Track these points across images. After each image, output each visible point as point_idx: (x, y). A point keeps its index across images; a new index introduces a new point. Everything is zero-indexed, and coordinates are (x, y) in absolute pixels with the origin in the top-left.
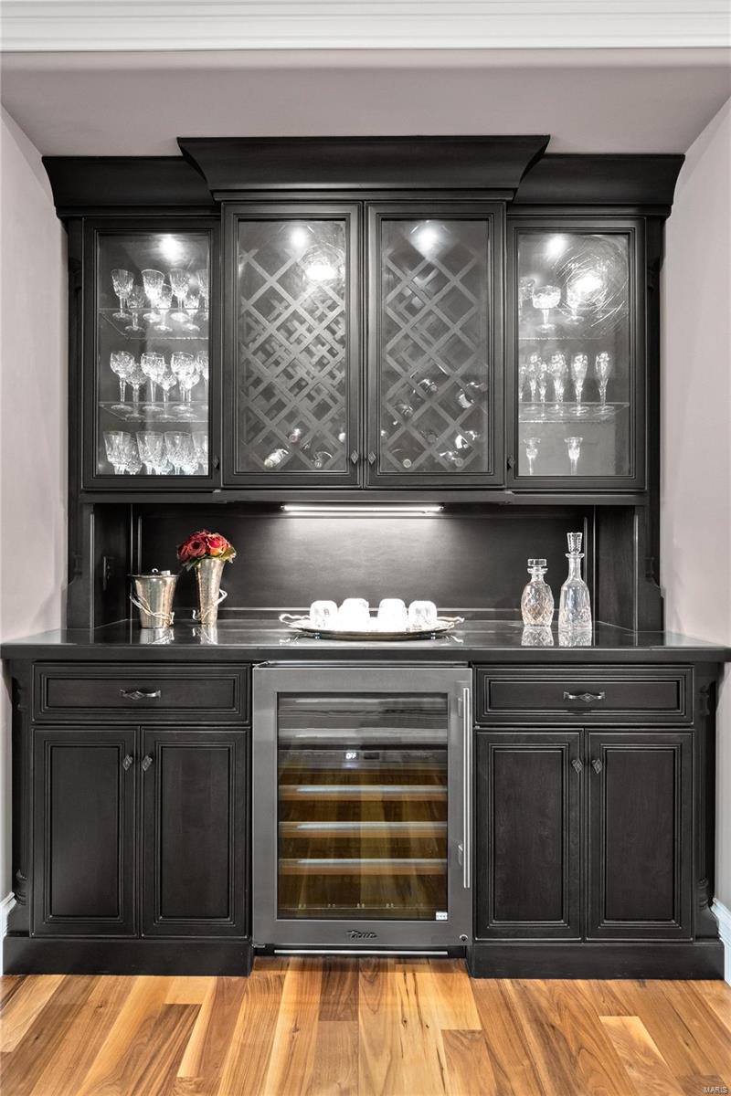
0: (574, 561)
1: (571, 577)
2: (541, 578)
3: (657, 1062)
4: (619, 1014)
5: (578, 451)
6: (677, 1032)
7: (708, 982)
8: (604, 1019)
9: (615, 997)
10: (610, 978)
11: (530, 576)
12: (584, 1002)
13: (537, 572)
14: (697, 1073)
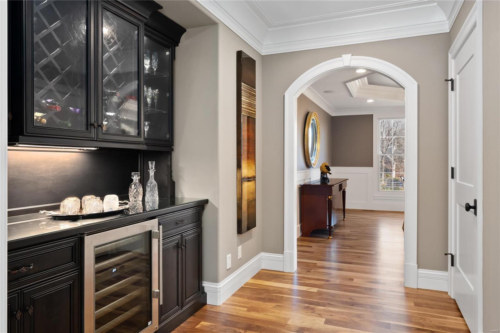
0: (152, 173)
1: (150, 179)
2: (137, 181)
3: (215, 326)
4: (198, 324)
5: (148, 127)
6: (211, 318)
7: (205, 306)
8: (197, 327)
9: (193, 322)
10: (187, 319)
11: (132, 180)
12: (189, 328)
13: (136, 178)
14: (223, 322)
